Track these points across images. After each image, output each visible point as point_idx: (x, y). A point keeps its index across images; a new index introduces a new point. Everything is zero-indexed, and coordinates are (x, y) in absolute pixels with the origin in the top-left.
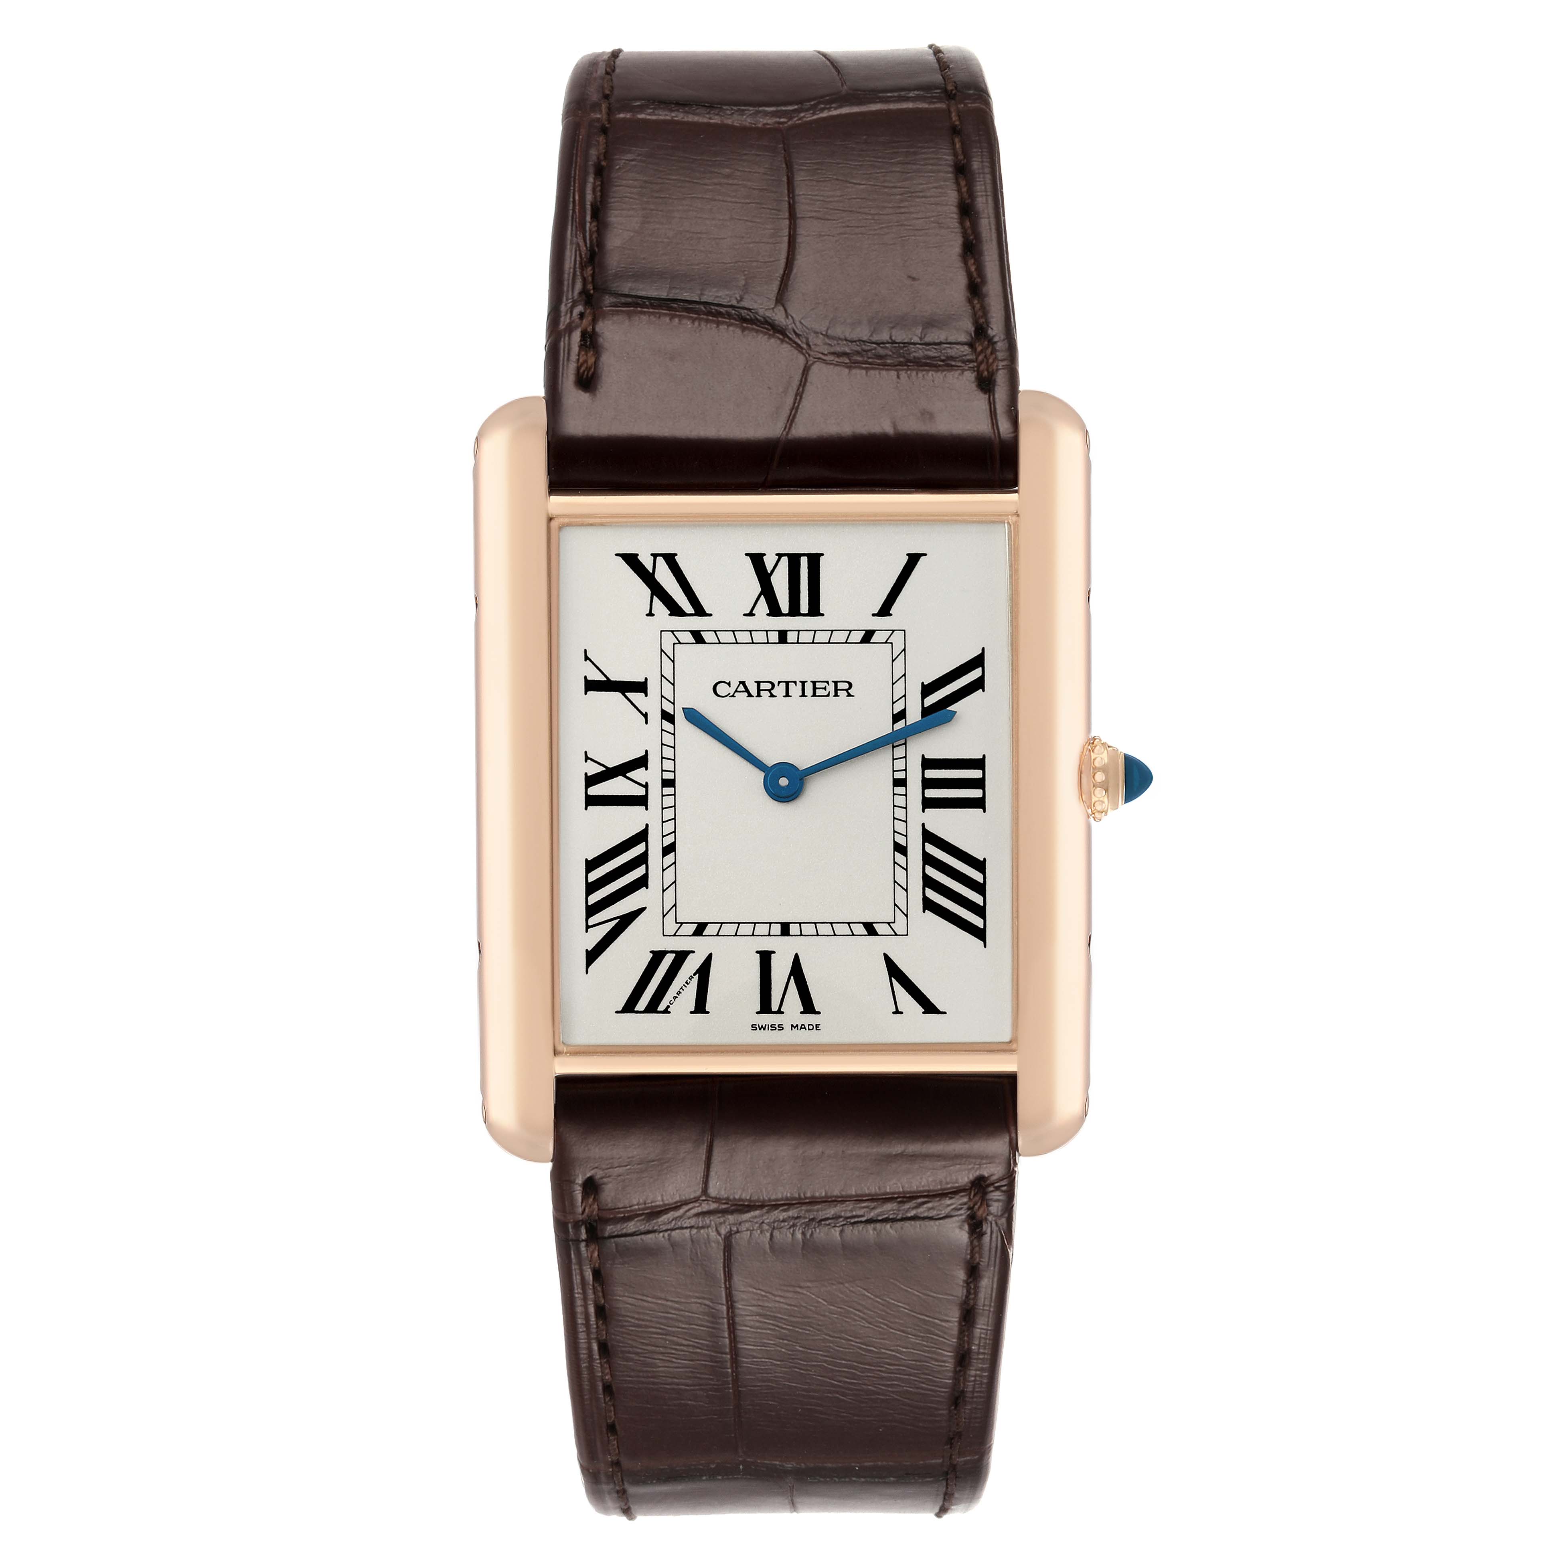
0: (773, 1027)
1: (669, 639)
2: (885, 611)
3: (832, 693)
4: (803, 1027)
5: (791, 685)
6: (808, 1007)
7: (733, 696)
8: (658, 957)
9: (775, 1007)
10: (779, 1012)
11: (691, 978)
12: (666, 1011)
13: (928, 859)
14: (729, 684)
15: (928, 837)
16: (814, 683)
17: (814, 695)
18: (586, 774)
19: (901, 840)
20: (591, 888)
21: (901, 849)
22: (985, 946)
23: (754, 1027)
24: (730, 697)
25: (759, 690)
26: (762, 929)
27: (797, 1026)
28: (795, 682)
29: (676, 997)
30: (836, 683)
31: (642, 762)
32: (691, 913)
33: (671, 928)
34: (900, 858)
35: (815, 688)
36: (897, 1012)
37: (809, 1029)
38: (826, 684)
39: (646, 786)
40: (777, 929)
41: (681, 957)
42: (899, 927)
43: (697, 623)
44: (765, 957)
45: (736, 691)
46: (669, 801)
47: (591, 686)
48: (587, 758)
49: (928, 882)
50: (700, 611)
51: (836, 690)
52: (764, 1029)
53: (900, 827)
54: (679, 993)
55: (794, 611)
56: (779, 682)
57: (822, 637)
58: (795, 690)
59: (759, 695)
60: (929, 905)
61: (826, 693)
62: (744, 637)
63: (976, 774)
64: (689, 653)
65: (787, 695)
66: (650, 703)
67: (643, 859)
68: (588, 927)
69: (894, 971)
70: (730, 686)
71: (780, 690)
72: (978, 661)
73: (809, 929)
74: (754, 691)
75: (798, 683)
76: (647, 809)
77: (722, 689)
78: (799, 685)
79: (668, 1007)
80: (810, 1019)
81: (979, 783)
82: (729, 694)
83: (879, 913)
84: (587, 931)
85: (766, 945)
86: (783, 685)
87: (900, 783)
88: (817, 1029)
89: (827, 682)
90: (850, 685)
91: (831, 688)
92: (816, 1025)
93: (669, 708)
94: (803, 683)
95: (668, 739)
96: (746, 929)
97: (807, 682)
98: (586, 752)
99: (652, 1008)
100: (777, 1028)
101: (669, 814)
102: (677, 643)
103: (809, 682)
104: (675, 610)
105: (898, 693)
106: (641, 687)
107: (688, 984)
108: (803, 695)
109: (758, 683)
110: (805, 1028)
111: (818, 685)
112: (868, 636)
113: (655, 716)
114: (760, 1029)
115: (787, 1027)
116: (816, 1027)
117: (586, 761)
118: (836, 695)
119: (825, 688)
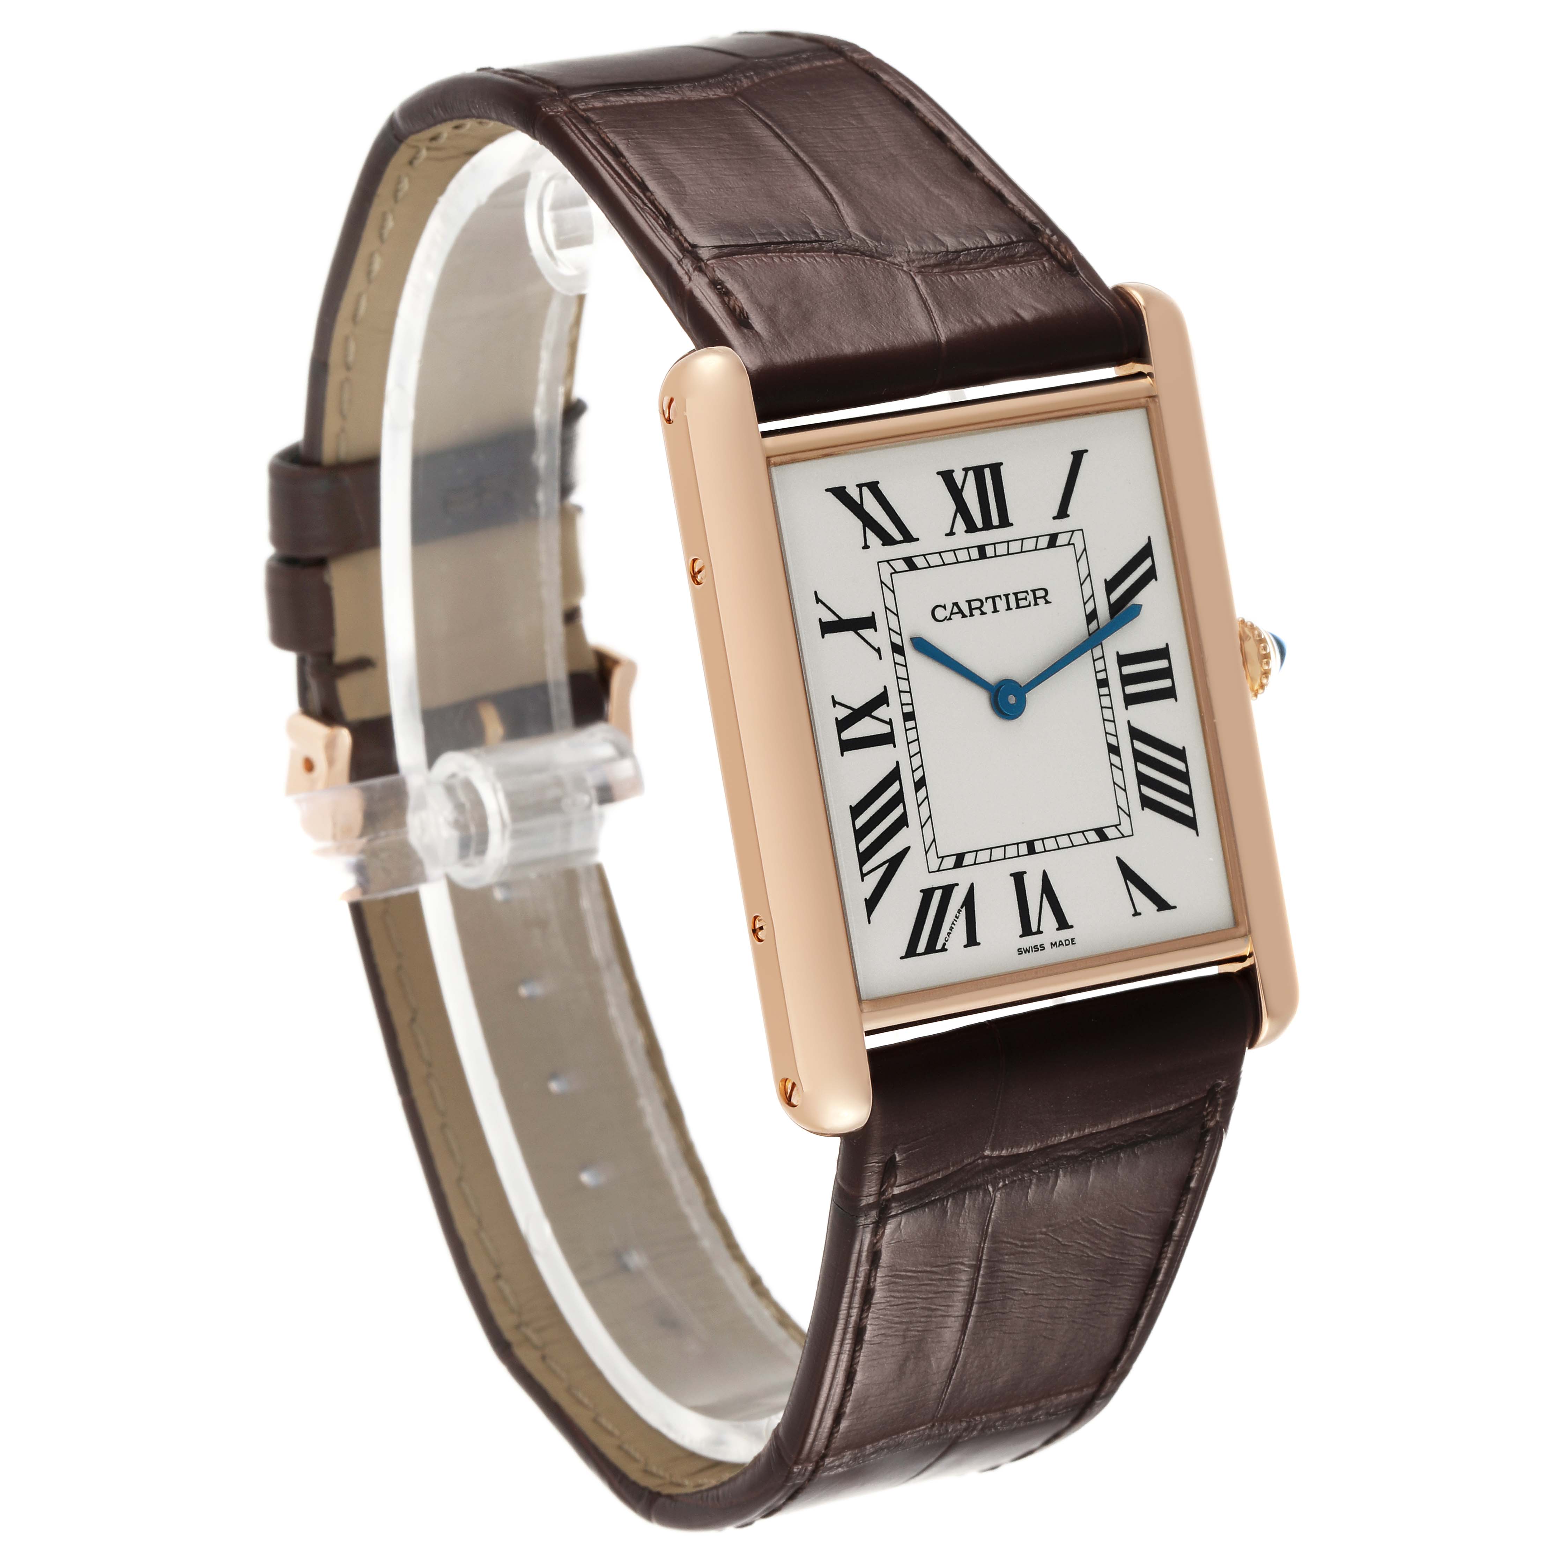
0: (1036, 949)
1: (886, 569)
2: (1062, 513)
3: (1033, 603)
4: (1061, 943)
5: (997, 599)
6: (1063, 923)
7: (950, 619)
8: (928, 894)
9: (1034, 928)
10: (1039, 932)
11: (959, 911)
12: (944, 949)
13: (1139, 757)
14: (944, 607)
15: (1136, 734)
16: (1016, 594)
17: (1018, 607)
18: (836, 719)
19: (1112, 741)
20: (860, 835)
21: (1114, 750)
22: (1198, 835)
23: (1020, 952)
24: (948, 620)
25: (971, 609)
26: (1011, 851)
27: (1056, 943)
28: (1000, 596)
29: (950, 933)
30: (1034, 591)
31: (882, 699)
32: (949, 846)
33: (934, 864)
34: (1115, 759)
35: (1017, 600)
36: (1136, 914)
37: (1066, 945)
38: (1026, 594)
39: (890, 723)
40: (1024, 849)
41: (948, 891)
42: (1125, 829)
43: (907, 550)
44: (1019, 878)
45: (952, 613)
46: (912, 735)
47: (827, 628)
48: (835, 703)
49: (1143, 779)
50: (908, 538)
51: (1035, 598)
52: (1029, 952)
53: (1110, 727)
54: (952, 928)
55: (988, 525)
56: (987, 599)
57: (1015, 547)
58: (1001, 604)
59: (972, 615)
60: (1146, 802)
61: (1027, 603)
62: (949, 558)
63: (1162, 664)
64: (905, 581)
65: (996, 610)
66: (880, 637)
67: (899, 798)
68: (863, 876)
69: (1128, 874)
70: (946, 610)
71: (988, 607)
72: (1146, 552)
73: (1050, 844)
74: (966, 612)
75: (1002, 597)
76: (895, 746)
77: (940, 614)
78: (1004, 598)
79: (944, 944)
80: (1065, 934)
81: (1167, 673)
82: (946, 617)
83: (1106, 817)
84: (863, 880)
85: (1017, 866)
86: (990, 601)
87: (1103, 683)
88: (1072, 944)
89: (1027, 592)
90: (1046, 591)
91: (1030, 597)
92: (1072, 939)
93: (897, 640)
94: (1007, 596)
95: (902, 672)
96: (998, 854)
97: (1009, 594)
98: (833, 697)
99: (931, 948)
100: (1040, 949)
101: (914, 748)
102: (893, 573)
103: (1011, 594)
104: (887, 540)
105: (1087, 594)
106: (869, 622)
107: (957, 918)
108: (1009, 608)
109: (969, 602)
110: (1062, 944)
111: (1020, 596)
112: (1053, 541)
113: (887, 650)
114: (1025, 953)
115: (1047, 946)
116: (1072, 941)
117: (834, 706)
118: (1036, 604)
119: (1026, 599)
